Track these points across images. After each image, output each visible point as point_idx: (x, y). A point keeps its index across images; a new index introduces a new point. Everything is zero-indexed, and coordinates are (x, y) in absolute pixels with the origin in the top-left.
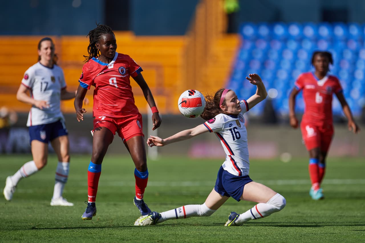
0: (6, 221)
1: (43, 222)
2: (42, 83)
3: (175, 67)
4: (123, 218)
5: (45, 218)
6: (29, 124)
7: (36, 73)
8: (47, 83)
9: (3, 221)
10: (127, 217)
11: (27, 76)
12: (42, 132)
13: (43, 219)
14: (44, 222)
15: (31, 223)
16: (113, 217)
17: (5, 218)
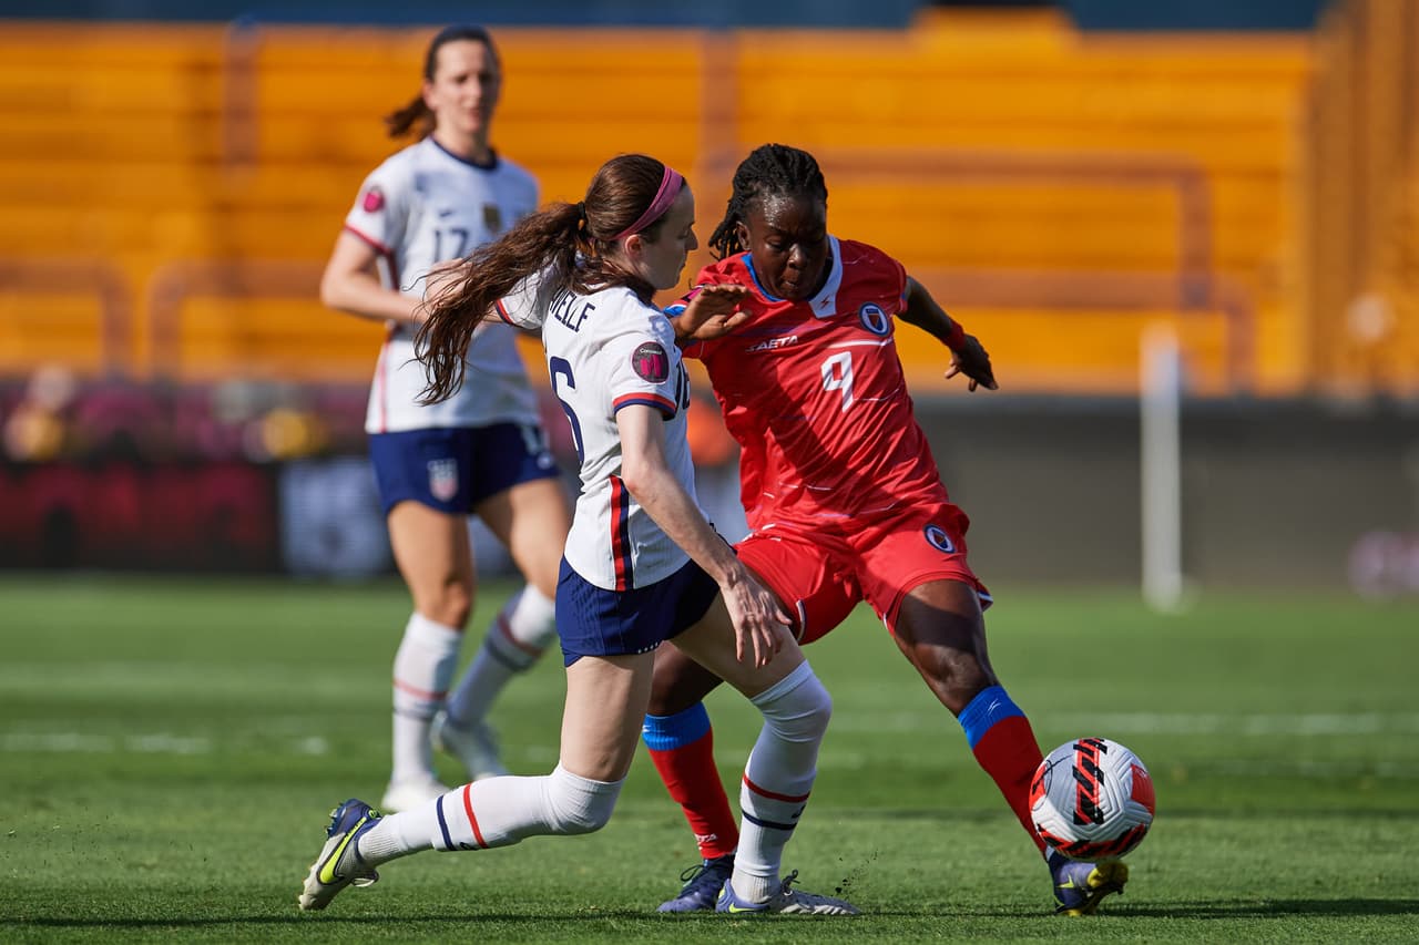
0: (474, 894)
1: (644, 901)
2: (438, 234)
3: (1268, 175)
4: (1018, 882)
5: (655, 880)
6: (374, 424)
7: (421, 183)
8: (464, 234)
9: (457, 897)
10: (1035, 878)
11: (376, 194)
12: (439, 464)
13: (642, 885)
14: (649, 902)
15: (588, 903)
16: (967, 880)
17: (470, 882)
